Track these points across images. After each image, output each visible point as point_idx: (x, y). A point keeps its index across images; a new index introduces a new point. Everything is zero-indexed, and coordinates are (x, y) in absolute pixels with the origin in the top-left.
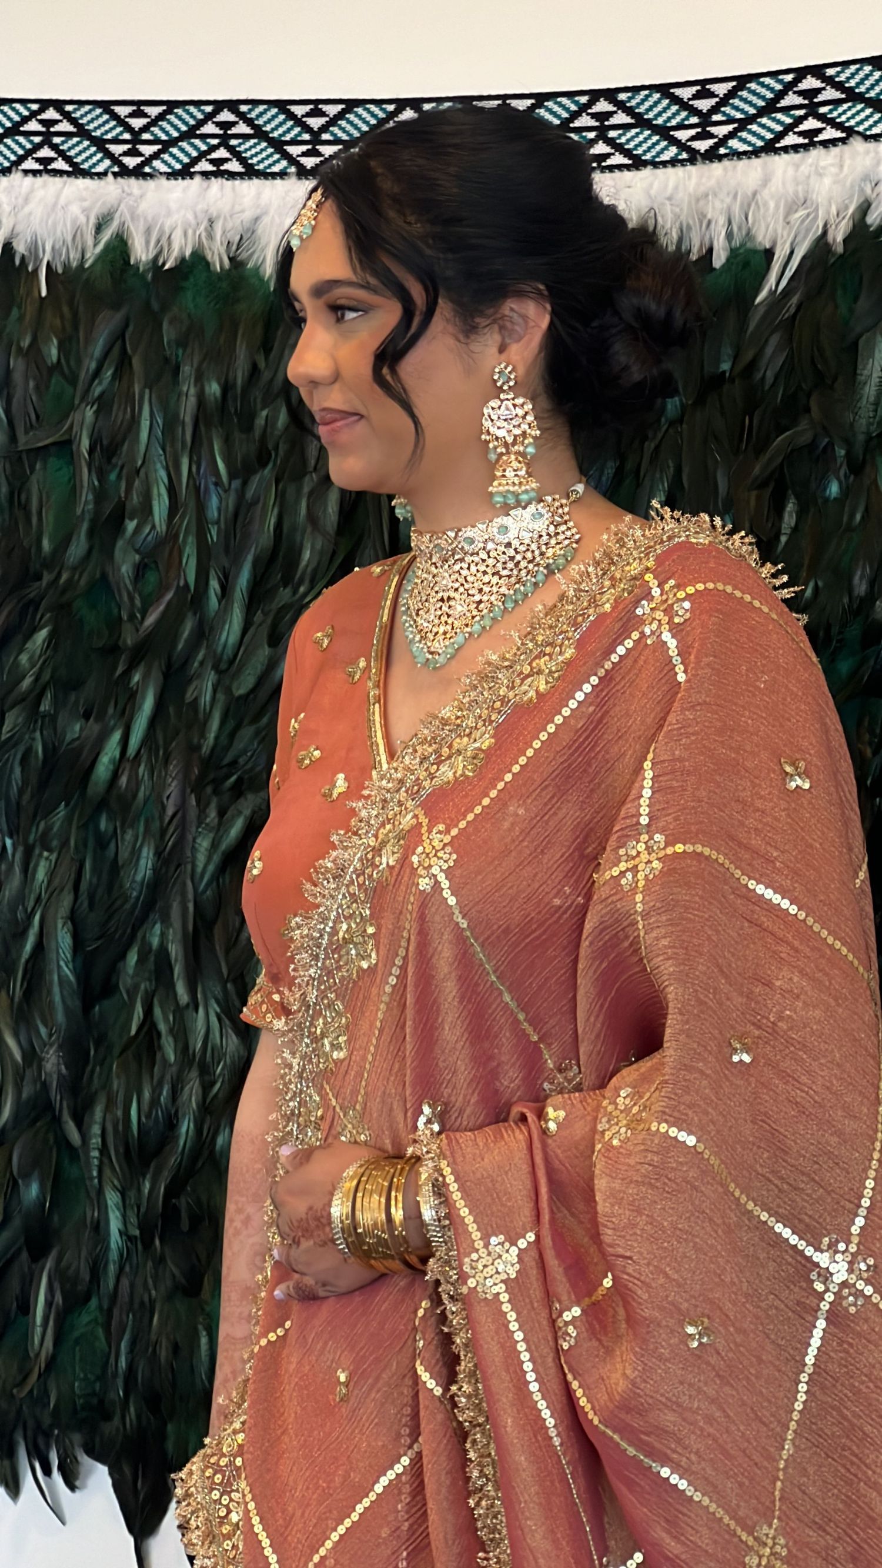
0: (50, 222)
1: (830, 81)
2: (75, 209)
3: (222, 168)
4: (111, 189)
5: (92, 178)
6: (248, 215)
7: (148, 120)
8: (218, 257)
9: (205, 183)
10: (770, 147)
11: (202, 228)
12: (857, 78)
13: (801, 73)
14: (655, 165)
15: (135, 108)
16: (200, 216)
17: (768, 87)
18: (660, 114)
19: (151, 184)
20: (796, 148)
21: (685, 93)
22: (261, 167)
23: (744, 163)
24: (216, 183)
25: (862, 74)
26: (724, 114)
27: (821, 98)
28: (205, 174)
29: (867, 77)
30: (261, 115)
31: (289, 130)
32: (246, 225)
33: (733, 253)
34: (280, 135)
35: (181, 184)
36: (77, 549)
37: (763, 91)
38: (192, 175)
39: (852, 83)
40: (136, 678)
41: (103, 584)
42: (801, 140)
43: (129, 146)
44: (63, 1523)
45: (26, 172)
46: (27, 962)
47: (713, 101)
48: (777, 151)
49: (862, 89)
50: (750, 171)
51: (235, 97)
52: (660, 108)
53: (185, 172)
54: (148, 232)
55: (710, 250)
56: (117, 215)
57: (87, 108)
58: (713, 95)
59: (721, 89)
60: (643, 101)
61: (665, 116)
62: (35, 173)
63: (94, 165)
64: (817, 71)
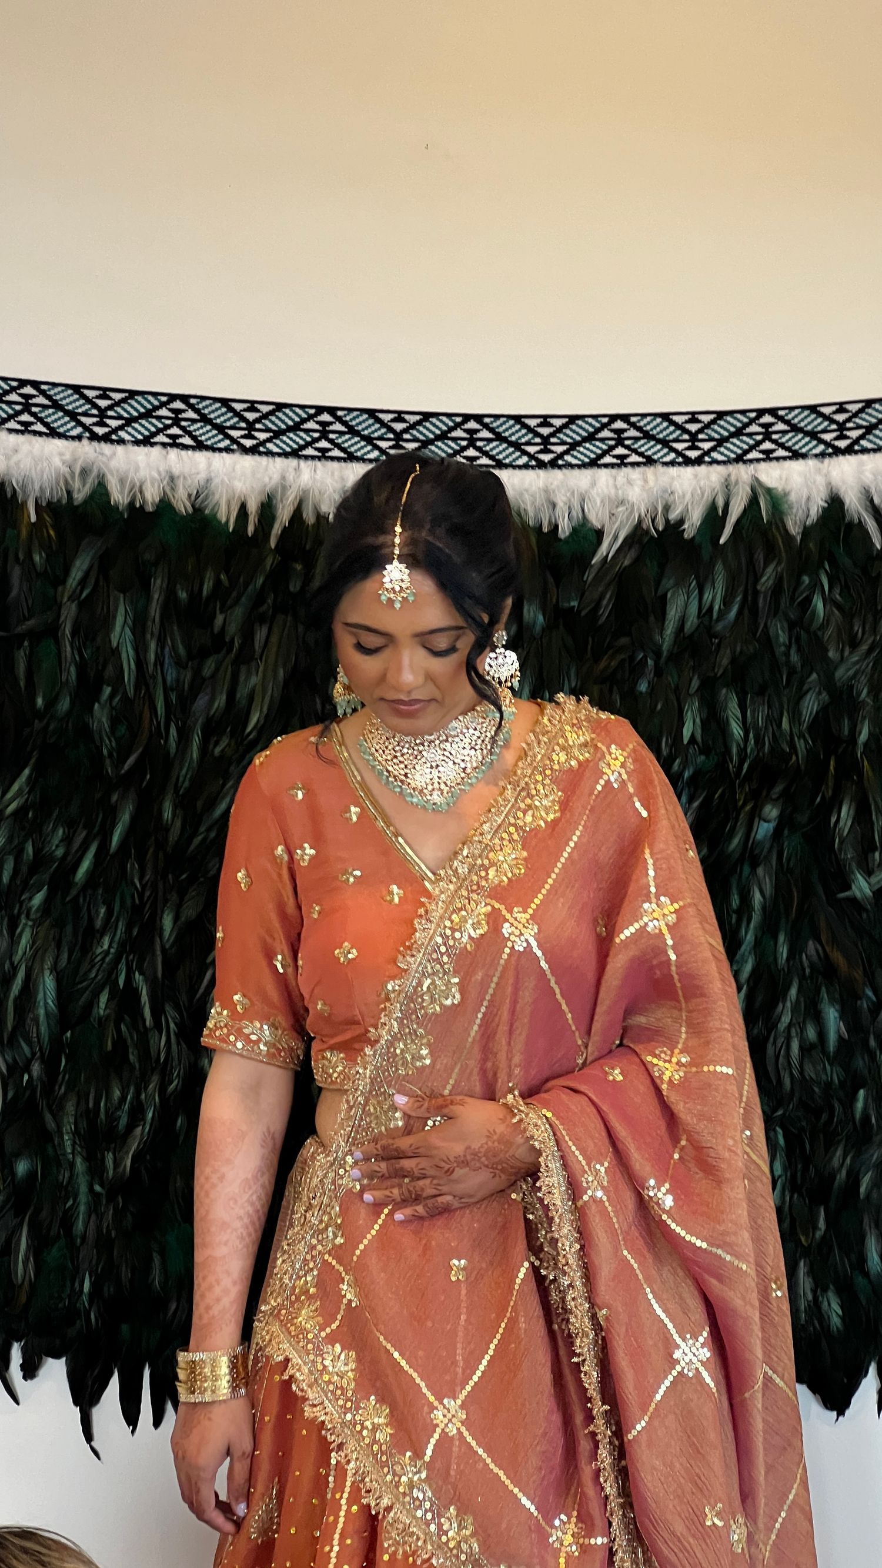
0: (38, 469)
1: (633, 425)
2: (57, 462)
3: (177, 441)
4: (87, 450)
5: (66, 439)
6: (202, 477)
7: (113, 402)
8: (182, 503)
9: (164, 451)
10: (594, 463)
11: (165, 482)
12: (652, 425)
13: (613, 418)
14: (514, 467)
15: (101, 392)
16: (163, 474)
17: (591, 425)
18: (513, 434)
19: (120, 449)
20: (612, 466)
21: (533, 423)
22: (209, 443)
23: (576, 472)
24: (173, 453)
25: (655, 423)
26: (559, 438)
27: (626, 435)
28: (164, 445)
29: (658, 425)
30: (207, 407)
31: (229, 419)
32: (202, 483)
33: (575, 531)
34: (222, 422)
35: (142, 450)
36: (64, 705)
37: (587, 427)
38: (152, 445)
39: (648, 428)
40: (115, 798)
41: (85, 732)
42: (615, 461)
43: (98, 419)
44: (17, 1402)
45: (11, 431)
46: (16, 999)
47: (551, 430)
48: (599, 466)
49: (655, 432)
50: (581, 479)
51: (187, 392)
52: (514, 430)
53: (146, 441)
54: (122, 481)
55: (556, 527)
56: (95, 467)
57: (60, 389)
58: (551, 425)
59: (558, 423)
60: (501, 425)
61: (517, 436)
62: (17, 431)
63: (68, 430)
64: (625, 418)
